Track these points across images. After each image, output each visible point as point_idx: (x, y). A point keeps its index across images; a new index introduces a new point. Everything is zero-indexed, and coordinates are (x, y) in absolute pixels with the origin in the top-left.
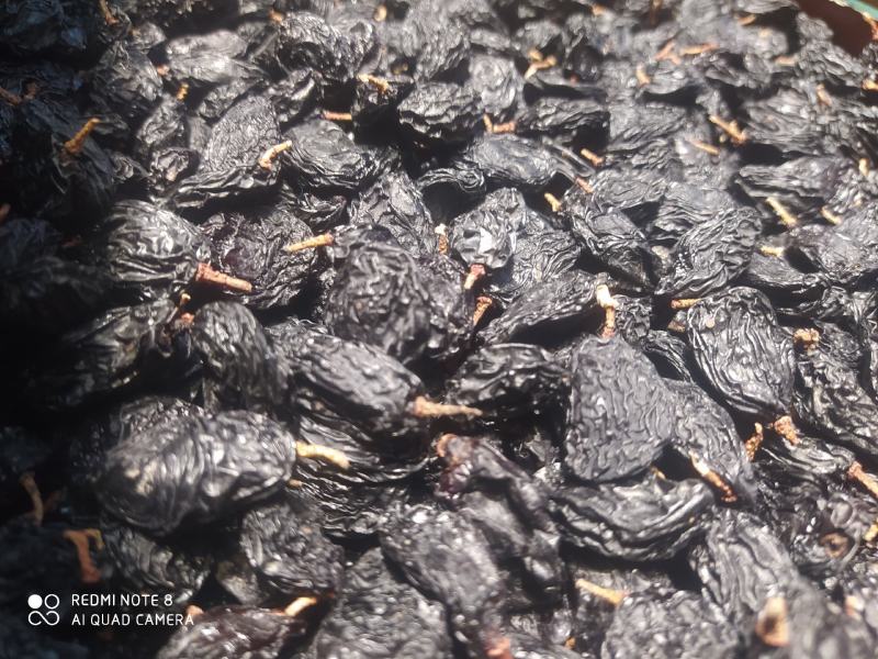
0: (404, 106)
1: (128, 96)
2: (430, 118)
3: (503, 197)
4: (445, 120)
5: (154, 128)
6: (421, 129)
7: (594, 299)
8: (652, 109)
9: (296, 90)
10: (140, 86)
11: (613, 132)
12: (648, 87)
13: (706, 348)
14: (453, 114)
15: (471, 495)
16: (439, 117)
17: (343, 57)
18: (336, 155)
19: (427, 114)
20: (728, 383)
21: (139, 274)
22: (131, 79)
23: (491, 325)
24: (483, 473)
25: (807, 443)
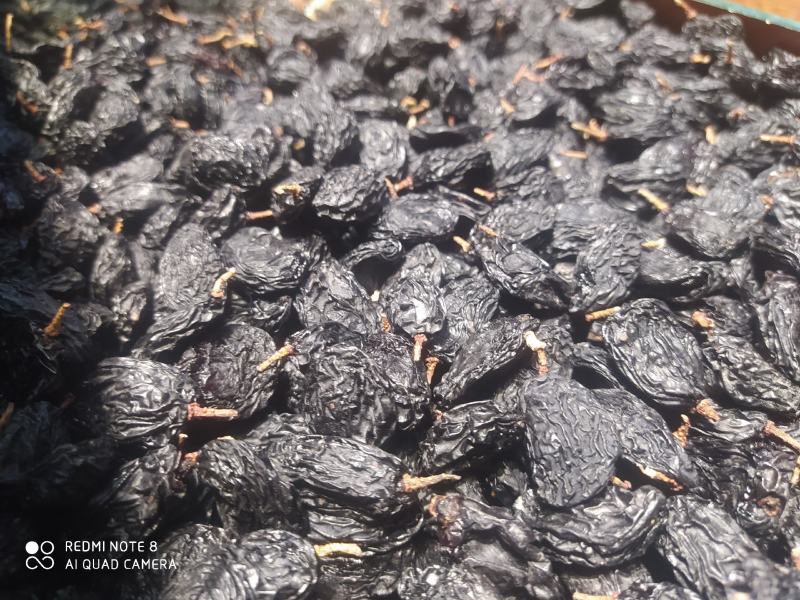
0: (317, 201)
1: (73, 245)
2: (343, 206)
3: (420, 254)
4: (356, 204)
5: (104, 268)
6: (338, 217)
7: (524, 343)
8: (522, 135)
9: (222, 208)
10: (81, 233)
11: (497, 166)
12: (514, 115)
13: (626, 358)
14: (361, 197)
15: (468, 544)
16: (351, 203)
17: (253, 165)
18: (273, 261)
19: (341, 203)
20: (651, 385)
21: (139, 429)
22: (72, 229)
23: (443, 380)
24: (474, 527)
25: (726, 415)
